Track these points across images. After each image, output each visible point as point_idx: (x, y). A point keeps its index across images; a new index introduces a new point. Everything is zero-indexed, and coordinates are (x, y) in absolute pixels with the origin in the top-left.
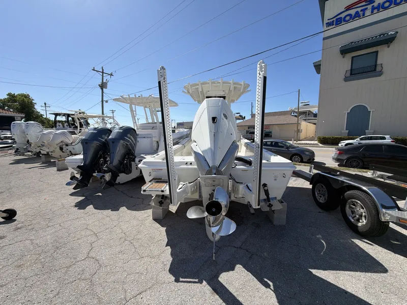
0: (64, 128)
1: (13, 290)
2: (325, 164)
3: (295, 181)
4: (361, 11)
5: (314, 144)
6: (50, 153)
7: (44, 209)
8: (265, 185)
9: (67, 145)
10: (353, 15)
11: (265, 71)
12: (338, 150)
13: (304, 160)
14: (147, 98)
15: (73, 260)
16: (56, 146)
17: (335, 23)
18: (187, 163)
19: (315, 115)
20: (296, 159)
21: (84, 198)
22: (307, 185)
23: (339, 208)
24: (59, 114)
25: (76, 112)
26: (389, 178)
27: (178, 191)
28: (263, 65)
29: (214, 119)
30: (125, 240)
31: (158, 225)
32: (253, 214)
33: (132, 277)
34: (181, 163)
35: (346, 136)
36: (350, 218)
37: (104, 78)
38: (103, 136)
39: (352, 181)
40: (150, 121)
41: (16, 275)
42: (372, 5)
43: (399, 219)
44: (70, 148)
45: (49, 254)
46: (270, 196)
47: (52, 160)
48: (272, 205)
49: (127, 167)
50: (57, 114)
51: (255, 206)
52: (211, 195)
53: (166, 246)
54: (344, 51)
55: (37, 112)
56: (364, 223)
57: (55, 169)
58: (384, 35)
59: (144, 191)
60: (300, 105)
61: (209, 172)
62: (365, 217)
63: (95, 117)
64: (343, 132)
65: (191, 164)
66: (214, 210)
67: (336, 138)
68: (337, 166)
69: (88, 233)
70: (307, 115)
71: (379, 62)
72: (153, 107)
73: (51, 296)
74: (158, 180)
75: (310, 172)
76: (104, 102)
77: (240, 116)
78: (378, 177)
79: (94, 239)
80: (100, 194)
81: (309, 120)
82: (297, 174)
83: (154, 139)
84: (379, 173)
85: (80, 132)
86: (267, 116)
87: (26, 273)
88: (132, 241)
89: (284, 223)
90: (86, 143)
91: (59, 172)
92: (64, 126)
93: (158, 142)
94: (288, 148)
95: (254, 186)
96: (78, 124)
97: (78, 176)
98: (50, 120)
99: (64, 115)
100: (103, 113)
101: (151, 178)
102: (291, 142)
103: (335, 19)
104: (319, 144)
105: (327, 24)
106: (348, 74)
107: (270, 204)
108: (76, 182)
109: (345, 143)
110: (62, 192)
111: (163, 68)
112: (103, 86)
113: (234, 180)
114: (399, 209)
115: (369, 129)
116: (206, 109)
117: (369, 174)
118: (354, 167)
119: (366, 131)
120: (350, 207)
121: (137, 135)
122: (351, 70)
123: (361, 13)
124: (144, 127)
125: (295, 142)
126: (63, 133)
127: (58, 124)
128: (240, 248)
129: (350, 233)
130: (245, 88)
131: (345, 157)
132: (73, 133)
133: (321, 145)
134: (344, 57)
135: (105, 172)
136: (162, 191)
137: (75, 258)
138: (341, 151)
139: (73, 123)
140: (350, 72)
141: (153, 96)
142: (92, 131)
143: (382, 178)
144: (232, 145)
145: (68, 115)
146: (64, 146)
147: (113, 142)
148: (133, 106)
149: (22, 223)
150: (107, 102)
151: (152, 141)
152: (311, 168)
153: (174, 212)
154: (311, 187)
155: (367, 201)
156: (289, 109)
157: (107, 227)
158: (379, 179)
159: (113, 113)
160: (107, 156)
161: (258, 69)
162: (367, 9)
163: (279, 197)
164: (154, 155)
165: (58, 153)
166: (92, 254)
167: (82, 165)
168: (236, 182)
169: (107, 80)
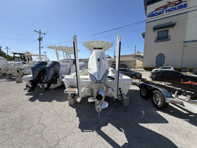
0: (19, 61)
1: (2, 140)
2: (146, 79)
3: (133, 87)
4: (162, 11)
5: (142, 70)
6: (12, 74)
7: (12, 102)
8: (120, 88)
9: (21, 70)
10: (158, 13)
11: (120, 39)
12: (152, 73)
13: (137, 78)
14: (65, 47)
15: (31, 125)
16: (15, 70)
17: (151, 16)
18: (85, 79)
19: (142, 57)
20: (134, 77)
21: (33, 96)
22: (138, 88)
23: (150, 98)
24: (16, 54)
25: (25, 52)
26: (170, 85)
27: (82, 91)
28: (119, 37)
29: (98, 60)
30: (56, 115)
31: (71, 108)
32: (115, 101)
33: (61, 131)
34: (83, 79)
35: (155, 67)
36: (155, 102)
37: (41, 35)
38: (43, 66)
39: (156, 87)
40: (66, 58)
41: (2, 133)
42: (166, 9)
43: (172, 101)
44: (23, 71)
45: (19, 123)
46: (122, 93)
47: (13, 78)
48: (123, 97)
49: (55, 81)
50: (15, 53)
51: (116, 97)
52: (98, 92)
53: (76, 117)
54: (155, 29)
55: (2, 51)
56: (160, 104)
57: (15, 82)
58: (171, 23)
59: (66, 92)
60: (136, 52)
61: (97, 83)
62: (160, 101)
63: (36, 55)
64: (154, 65)
65: (87, 79)
66: (99, 98)
67: (151, 68)
68: (151, 80)
69: (37, 112)
70: (139, 57)
71: (169, 35)
72: (67, 51)
73: (22, 141)
74: (72, 87)
75: (139, 82)
76: (41, 48)
77: (109, 56)
78: (167, 85)
79: (41, 115)
80: (41, 94)
81: (139, 59)
82: (134, 84)
83: (68, 67)
84: (167, 83)
85: (28, 63)
86: (121, 57)
87: (8, 132)
88: (60, 115)
89: (128, 105)
90: (34, 69)
91: (17, 84)
92: (19, 60)
93: (70, 69)
94: (130, 72)
95: (115, 89)
96: (27, 59)
97: (30, 85)
98: (10, 56)
99: (19, 54)
100: (40, 53)
101: (68, 86)
102: (132, 69)
103: (151, 14)
105: (148, 16)
106: (156, 39)
107: (122, 97)
108: (29, 88)
109: (155, 70)
110: (21, 93)
111: (75, 35)
112: (40, 39)
113: (107, 86)
114: (172, 97)
116: (95, 55)
117: (163, 84)
118: (158, 81)
119: (164, 65)
120: (155, 97)
121: (60, 65)
122: (158, 37)
123: (162, 13)
124: (63, 61)
125: (134, 69)
126: (19, 64)
127: (15, 58)
128: (109, 116)
129: (154, 108)
130: (111, 45)
131: (154, 76)
132: (25, 63)
133: (145, 71)
134: (154, 32)
135: (44, 83)
136: (75, 92)
137: (32, 124)
138: (153, 74)
139: (24, 58)
140: (157, 38)
141: (67, 46)
142: (37, 63)
143: (168, 85)
144: (106, 71)
145: (22, 54)
146: (20, 70)
147: (48, 69)
148: (58, 51)
149: (1, 109)
150: (42, 48)
151: (67, 68)
152: (140, 81)
153: (79, 101)
154: (139, 89)
155: (161, 95)
156: (131, 54)
157: (47, 109)
158: (167, 86)
159: (45, 53)
160: (44, 75)
161: (117, 38)
162: (164, 11)
163: (126, 94)
164: (70, 75)
165: (16, 73)
166: (40, 122)
167: (32, 80)
168: (108, 87)
169: (42, 36)
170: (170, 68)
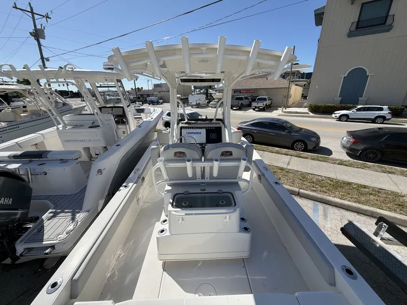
5: (304, 113)
20: (299, 147)
35: (339, 104)
37: (36, 21)
64: (336, 99)
67: (329, 107)
70: (296, 76)
71: (391, 13)
81: (296, 81)
94: (290, 131)
104: (309, 113)
106: (354, 28)
112: (38, 34)
115: (363, 96)
119: (360, 99)
122: (358, 22)
131: (361, 147)
133: (311, 114)
134: (352, 4)
140: (356, 23)
150: (48, 60)
169: (41, 25)
170: (381, 109)
